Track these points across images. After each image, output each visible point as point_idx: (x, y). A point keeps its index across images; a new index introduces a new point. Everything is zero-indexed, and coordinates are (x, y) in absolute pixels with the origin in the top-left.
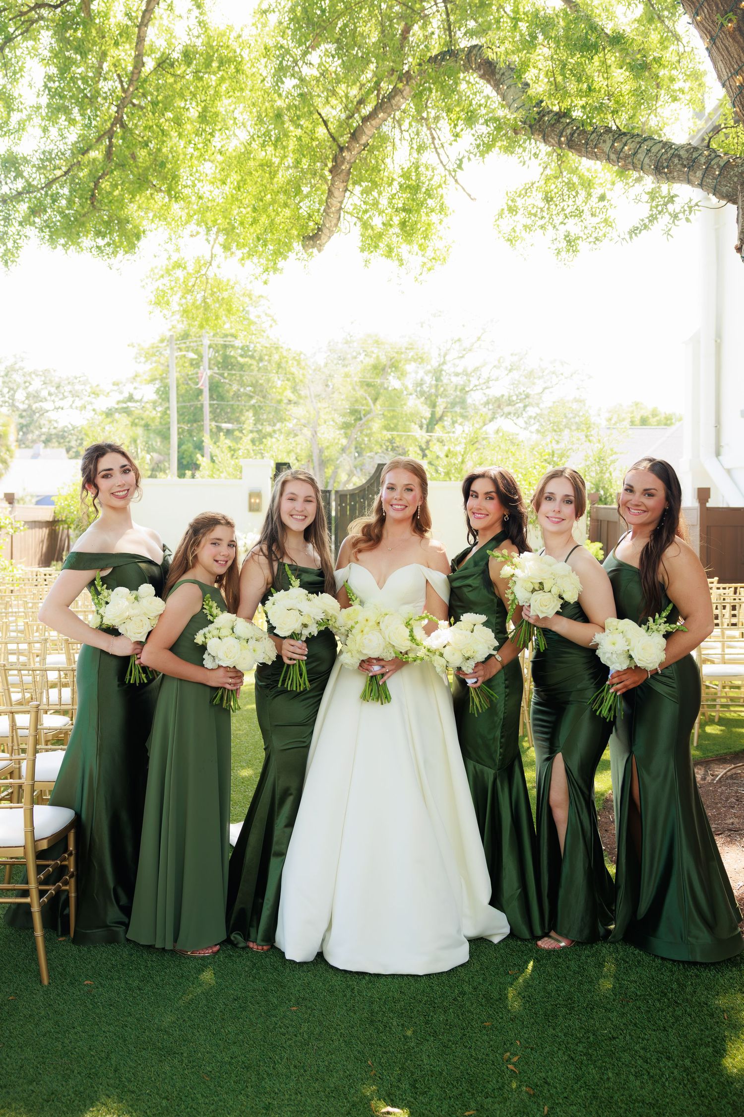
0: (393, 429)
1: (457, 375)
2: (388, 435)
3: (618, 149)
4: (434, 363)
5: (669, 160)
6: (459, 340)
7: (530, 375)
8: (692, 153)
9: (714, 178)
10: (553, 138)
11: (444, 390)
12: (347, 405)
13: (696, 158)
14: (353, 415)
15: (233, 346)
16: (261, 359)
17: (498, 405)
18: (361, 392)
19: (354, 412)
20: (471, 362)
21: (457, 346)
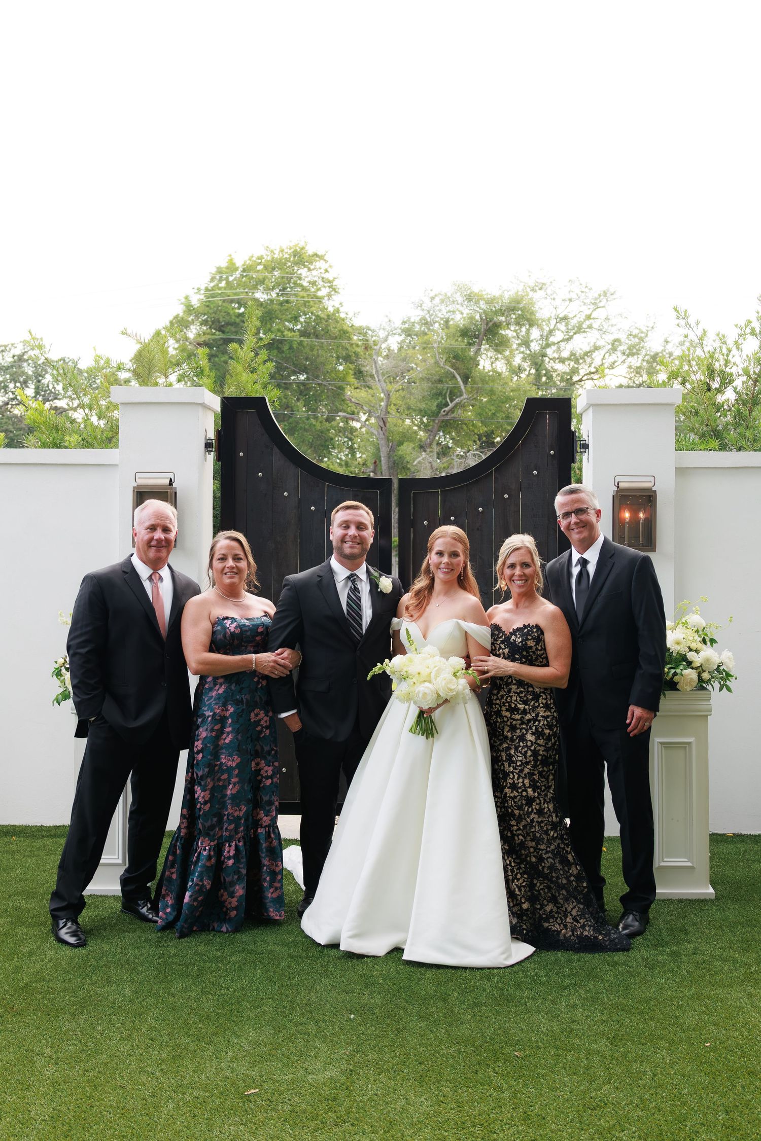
1: (562, 361)
4: (535, 347)
6: (565, 318)
18: (447, 369)
20: (580, 344)
21: (562, 326)
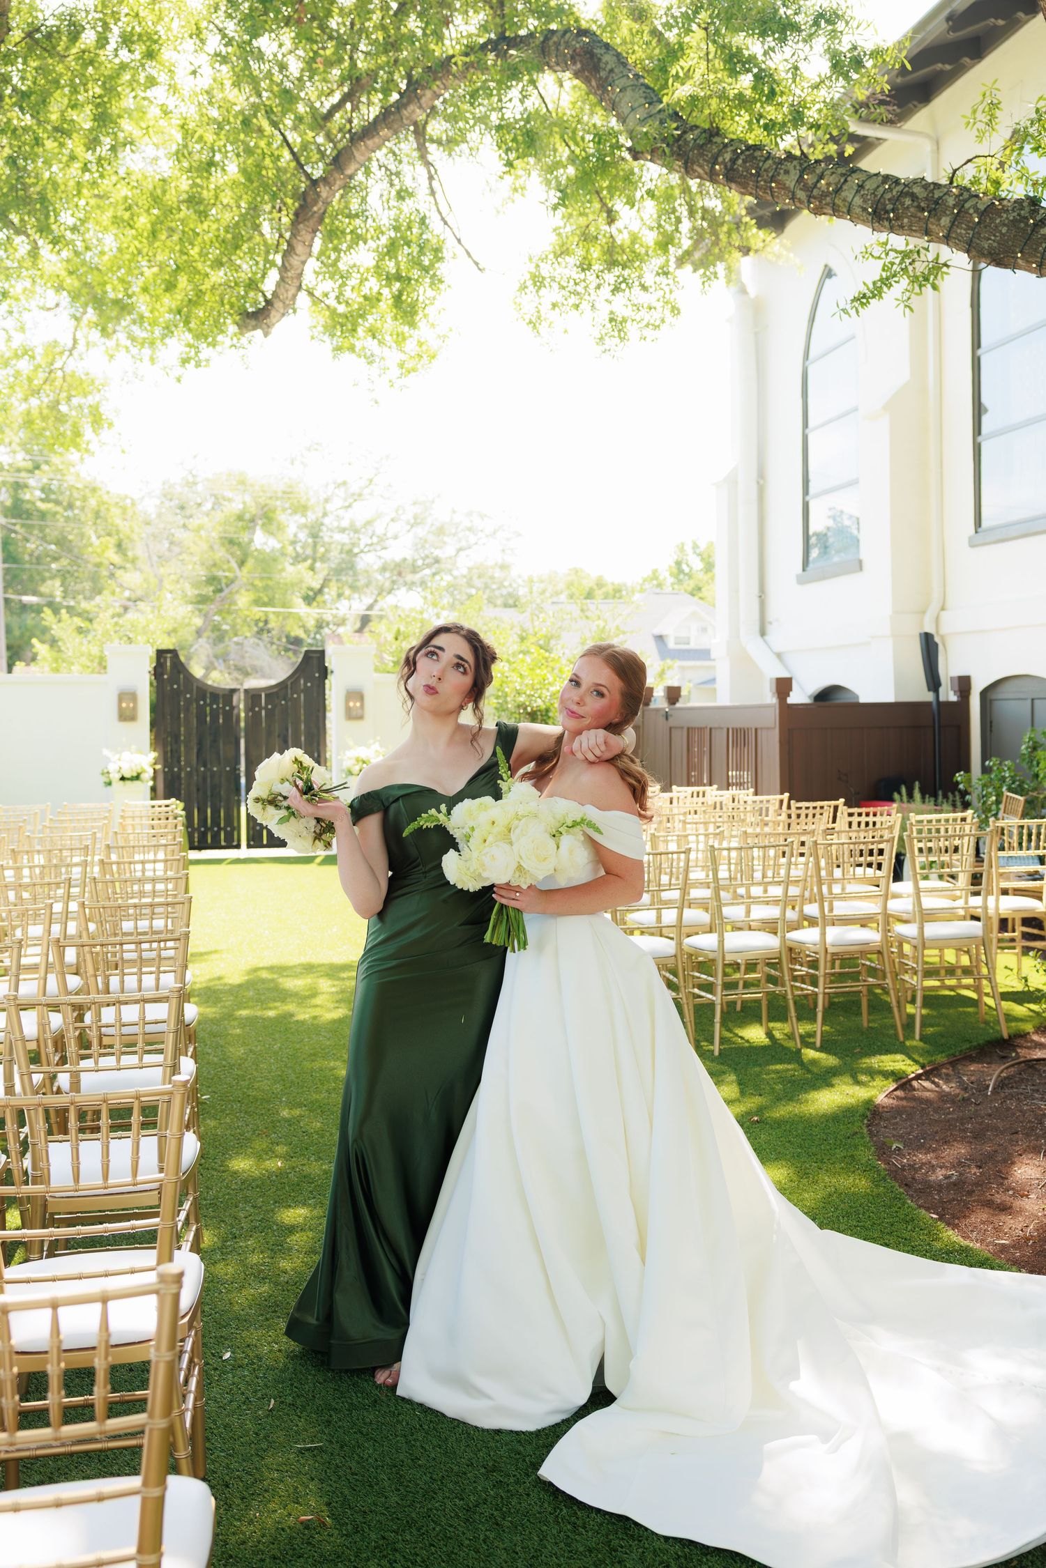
0: (265, 605)
1: (343, 530)
2: (258, 612)
3: (810, 182)
4: (312, 515)
5: (896, 200)
6: (344, 483)
7: (441, 531)
8: (932, 191)
9: (969, 228)
10: (701, 166)
11: (327, 551)
12: (202, 573)
13: (940, 198)
14: (211, 584)
15: (26, 486)
16: (70, 506)
17: (400, 572)
18: (221, 553)
19: (212, 580)
20: (360, 513)
21: (341, 492)
